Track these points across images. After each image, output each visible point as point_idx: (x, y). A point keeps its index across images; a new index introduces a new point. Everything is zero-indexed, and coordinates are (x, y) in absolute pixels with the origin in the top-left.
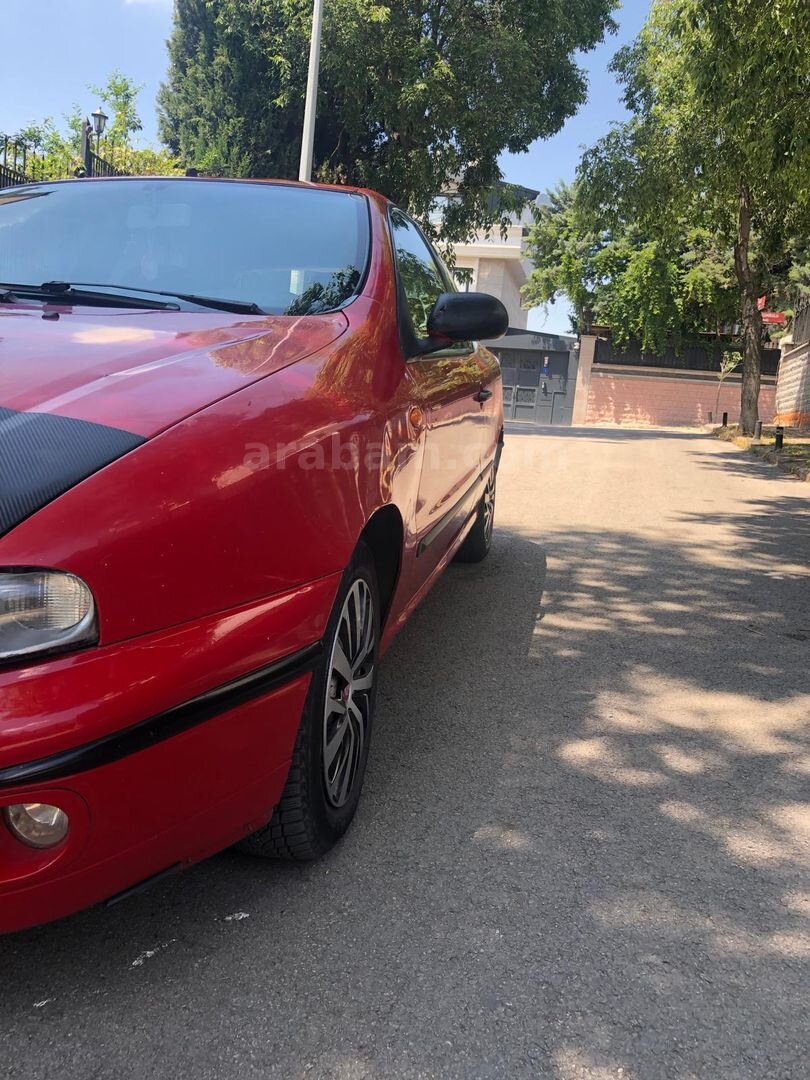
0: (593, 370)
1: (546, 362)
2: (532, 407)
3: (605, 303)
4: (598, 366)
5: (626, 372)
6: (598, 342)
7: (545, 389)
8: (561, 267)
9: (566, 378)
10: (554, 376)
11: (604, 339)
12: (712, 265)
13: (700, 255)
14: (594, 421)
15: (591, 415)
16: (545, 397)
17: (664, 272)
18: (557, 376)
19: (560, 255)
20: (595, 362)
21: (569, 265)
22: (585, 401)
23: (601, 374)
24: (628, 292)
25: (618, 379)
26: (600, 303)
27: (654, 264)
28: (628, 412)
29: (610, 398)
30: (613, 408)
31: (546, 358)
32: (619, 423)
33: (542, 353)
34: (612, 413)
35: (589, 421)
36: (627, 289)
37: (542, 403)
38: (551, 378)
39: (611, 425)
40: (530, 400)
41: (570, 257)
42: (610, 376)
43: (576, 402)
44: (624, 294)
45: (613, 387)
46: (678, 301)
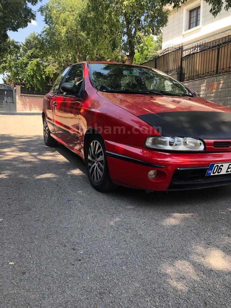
0: (21, 96)
1: (6, 93)
2: (3, 107)
3: (23, 76)
4: (22, 94)
5: (31, 96)
6: (21, 88)
7: (6, 101)
8: (7, 64)
9: (13, 98)
10: (9, 97)
11: (23, 86)
12: (52, 67)
13: (48, 64)
14: (23, 111)
15: (22, 109)
16: (7, 104)
17: (40, 68)
18: (10, 97)
19: (6, 60)
20: (21, 93)
21: (10, 64)
22: (20, 105)
23: (23, 97)
24: (29, 73)
25: (29, 98)
26: (21, 76)
27: (36, 66)
28: (33, 108)
29: (27, 104)
30: (28, 107)
31: (6, 92)
32: (31, 111)
33: (4, 90)
34: (28, 108)
35: (22, 110)
36: (29, 72)
37: (6, 106)
38: (8, 98)
39: (29, 112)
40: (2, 105)
41: (9, 61)
42: (26, 97)
43: (17, 105)
44: (28, 73)
45: (28, 101)
46: (44, 76)
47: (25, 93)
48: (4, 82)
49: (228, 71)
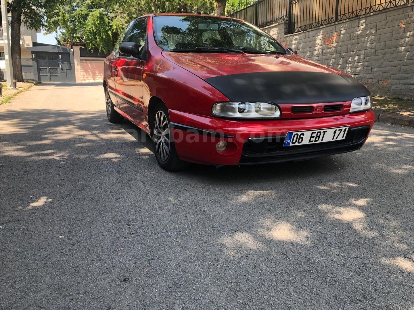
0: (81, 60)
1: (60, 57)
2: (58, 76)
3: (82, 33)
4: (82, 58)
5: (94, 60)
6: (81, 49)
7: (62, 68)
8: (60, 18)
9: (70, 62)
10: (64, 63)
11: (83, 47)
12: (120, 19)
13: (115, 15)
14: (85, 80)
15: (83, 78)
16: (62, 72)
17: (104, 21)
18: (67, 63)
19: (58, 12)
20: (81, 56)
21: (63, 17)
22: (80, 72)
23: (84, 61)
24: (90, 28)
25: (91, 63)
26: (79, 33)
27: (99, 18)
28: (97, 75)
29: (89, 71)
30: (91, 74)
31: (60, 56)
32: (95, 80)
33: (58, 54)
34: (91, 76)
35: (82, 80)
36: (89, 27)
37: (62, 74)
38: (63, 63)
39: (92, 81)
40: (56, 73)
41: (63, 13)
42: (88, 62)
43: (76, 73)
44: (88, 29)
45: (90, 66)
46: (110, 33)
47: (86, 57)
48: (57, 43)
49: (351, 17)
